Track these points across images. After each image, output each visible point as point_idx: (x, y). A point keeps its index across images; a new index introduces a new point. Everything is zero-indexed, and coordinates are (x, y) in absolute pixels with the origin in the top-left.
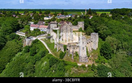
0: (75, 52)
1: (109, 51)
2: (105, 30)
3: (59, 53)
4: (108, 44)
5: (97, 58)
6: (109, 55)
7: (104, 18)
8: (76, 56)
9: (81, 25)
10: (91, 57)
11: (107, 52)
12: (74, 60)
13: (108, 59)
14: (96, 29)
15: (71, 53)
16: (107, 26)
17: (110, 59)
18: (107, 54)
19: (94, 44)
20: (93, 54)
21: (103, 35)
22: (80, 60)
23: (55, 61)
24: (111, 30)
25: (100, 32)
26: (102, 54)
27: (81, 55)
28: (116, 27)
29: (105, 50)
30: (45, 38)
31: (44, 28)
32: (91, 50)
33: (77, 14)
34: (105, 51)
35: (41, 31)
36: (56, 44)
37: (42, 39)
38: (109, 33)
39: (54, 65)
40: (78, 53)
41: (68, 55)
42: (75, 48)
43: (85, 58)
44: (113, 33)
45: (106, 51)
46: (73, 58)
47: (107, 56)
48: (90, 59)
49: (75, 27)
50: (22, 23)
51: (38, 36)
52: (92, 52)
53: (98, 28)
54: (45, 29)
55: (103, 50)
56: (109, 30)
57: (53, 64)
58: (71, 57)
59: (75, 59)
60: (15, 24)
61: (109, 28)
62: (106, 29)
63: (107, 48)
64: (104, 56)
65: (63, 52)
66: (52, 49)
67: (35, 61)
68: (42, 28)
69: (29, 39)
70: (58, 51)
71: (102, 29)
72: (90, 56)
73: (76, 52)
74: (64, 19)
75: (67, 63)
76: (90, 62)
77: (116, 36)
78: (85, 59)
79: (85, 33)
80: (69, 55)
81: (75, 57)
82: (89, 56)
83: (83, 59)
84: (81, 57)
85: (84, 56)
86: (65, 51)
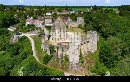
0: (64, 55)
1: (110, 56)
2: (108, 28)
4: (109, 47)
5: (94, 65)
6: (111, 62)
7: (108, 14)
8: (65, 61)
9: (81, 21)
10: (85, 64)
11: (107, 58)
12: (61, 67)
13: (109, 68)
14: (98, 26)
15: (59, 57)
16: (111, 23)
17: (112, 68)
18: (107, 60)
19: (91, 46)
20: (88, 59)
21: (105, 33)
22: (70, 68)
24: (115, 27)
25: (102, 30)
26: (102, 60)
27: (71, 60)
28: (121, 24)
29: (105, 55)
30: (36, 34)
32: (87, 53)
33: (81, 10)
34: (105, 57)
35: (36, 26)
36: (43, 44)
37: (31, 36)
38: (112, 32)
40: (68, 57)
41: (54, 59)
42: (65, 51)
44: (117, 31)
45: (107, 56)
46: (60, 64)
47: (108, 63)
48: (84, 67)
49: (74, 23)
50: (19, 18)
51: (29, 32)
52: (88, 56)
53: (100, 25)
55: (102, 54)
56: (112, 28)
58: (58, 62)
59: (63, 65)
60: (8, 19)
61: (113, 25)
62: (109, 26)
63: (107, 53)
64: (103, 62)
65: (49, 54)
66: (38, 50)
67: (12, 64)
68: (37, 24)
69: (17, 36)
70: (44, 53)
71: (105, 26)
72: (85, 62)
73: (66, 56)
74: (67, 15)
76: (84, 70)
77: (121, 35)
78: (77, 66)
79: (84, 31)
81: (63, 63)
82: (82, 63)
83: (74, 65)
84: (71, 63)
85: (76, 62)
86: (51, 54)
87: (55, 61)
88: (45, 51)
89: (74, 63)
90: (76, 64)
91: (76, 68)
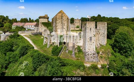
0: (76, 47)
3: (51, 49)
8: (79, 53)
9: (78, 23)
10: (101, 55)
11: (125, 45)
12: (76, 58)
15: (71, 49)
19: (103, 38)
20: (103, 50)
22: (86, 59)
23: (44, 60)
26: (117, 50)
27: (87, 50)
29: (123, 42)
30: (31, 34)
31: (30, 26)
36: (46, 38)
37: (25, 36)
39: (41, 67)
43: (94, 54)
46: (74, 56)
48: (101, 58)
52: (101, 48)
54: (32, 26)
57: (40, 65)
58: (71, 54)
59: (78, 57)
64: (119, 52)
65: (58, 46)
68: (28, 26)
70: (49, 47)
72: (100, 53)
73: (79, 47)
75: (65, 62)
76: (102, 61)
78: (94, 57)
80: (67, 52)
81: (77, 55)
82: (98, 53)
83: (90, 56)
84: (87, 54)
85: (93, 52)
86: (60, 46)
87: (66, 53)
88: (51, 45)
89: (90, 53)
90: (92, 55)
91: (93, 59)
